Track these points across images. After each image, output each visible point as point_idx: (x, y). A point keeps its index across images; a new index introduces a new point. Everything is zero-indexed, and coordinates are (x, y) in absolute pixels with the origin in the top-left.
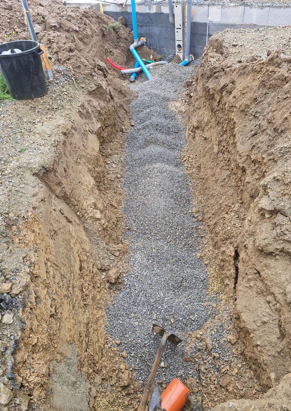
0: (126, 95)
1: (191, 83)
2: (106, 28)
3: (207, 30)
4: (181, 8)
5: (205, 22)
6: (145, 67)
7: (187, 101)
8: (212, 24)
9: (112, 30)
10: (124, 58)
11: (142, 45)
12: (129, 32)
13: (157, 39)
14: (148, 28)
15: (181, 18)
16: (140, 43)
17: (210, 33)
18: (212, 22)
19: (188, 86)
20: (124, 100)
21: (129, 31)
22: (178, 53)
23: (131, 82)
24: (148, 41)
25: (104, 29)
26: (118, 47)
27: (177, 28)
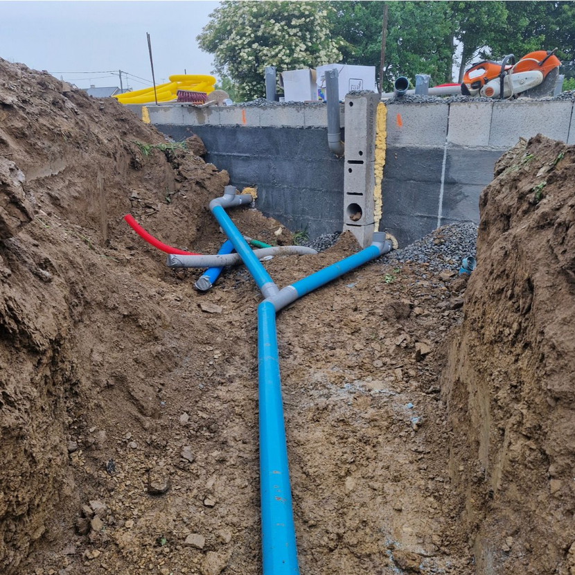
0: (158, 332)
1: (408, 309)
2: (142, 148)
3: (444, 169)
4: (365, 107)
5: (435, 146)
6: (250, 256)
7: (412, 373)
8: (459, 151)
9: (162, 158)
10: (188, 230)
11: (246, 205)
12: (211, 172)
13: (287, 192)
14: (264, 163)
15: (364, 133)
16: (239, 199)
17: (455, 176)
18: (457, 146)
19: (399, 318)
20: (143, 353)
21: (213, 171)
22: (350, 228)
23: (201, 292)
24: (264, 196)
25: (137, 150)
26: (175, 200)
27: (351, 162)
